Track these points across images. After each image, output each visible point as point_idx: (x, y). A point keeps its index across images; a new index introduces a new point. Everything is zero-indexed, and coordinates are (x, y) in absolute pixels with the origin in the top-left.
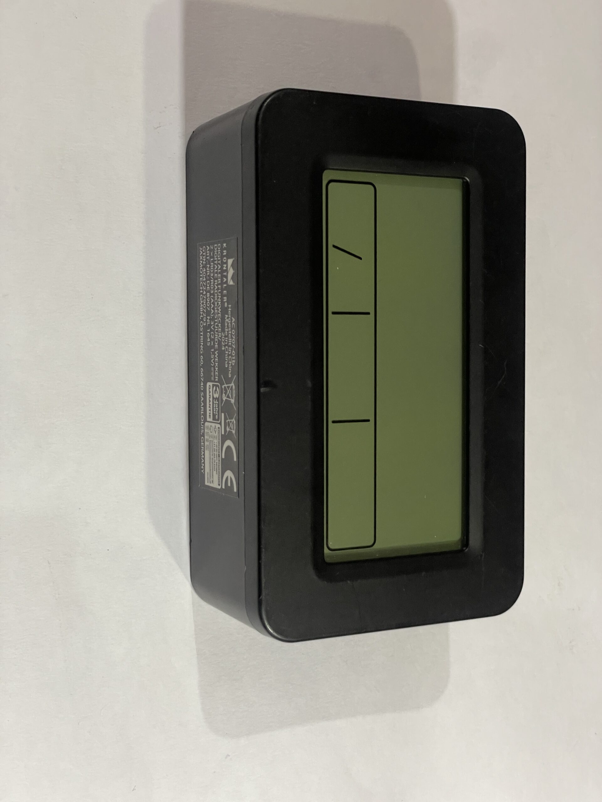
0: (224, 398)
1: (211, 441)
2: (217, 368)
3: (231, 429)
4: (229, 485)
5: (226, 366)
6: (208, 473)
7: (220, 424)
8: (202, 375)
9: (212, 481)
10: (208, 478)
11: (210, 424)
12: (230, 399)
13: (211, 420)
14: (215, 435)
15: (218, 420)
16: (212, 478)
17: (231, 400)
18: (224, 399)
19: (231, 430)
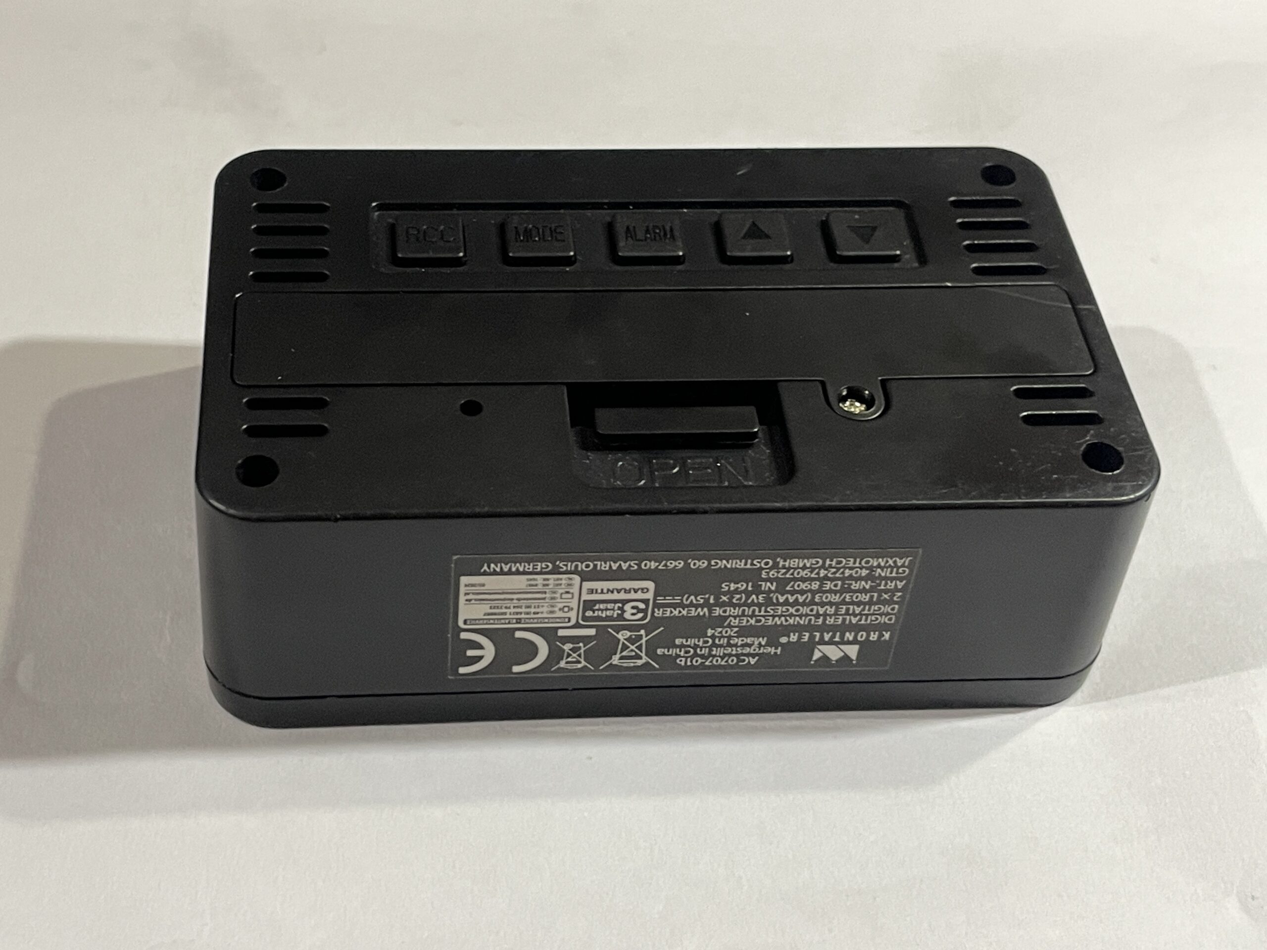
0: (623, 636)
1: (543, 596)
2: (676, 613)
3: (567, 657)
4: (470, 653)
5: (678, 641)
6: (483, 585)
7: (577, 626)
8: (672, 564)
9: (470, 600)
10: (473, 585)
11: (575, 590)
12: (621, 652)
13: (585, 597)
14: (556, 609)
15: (585, 618)
16: (476, 600)
17: (618, 656)
18: (620, 636)
19: (565, 658)
